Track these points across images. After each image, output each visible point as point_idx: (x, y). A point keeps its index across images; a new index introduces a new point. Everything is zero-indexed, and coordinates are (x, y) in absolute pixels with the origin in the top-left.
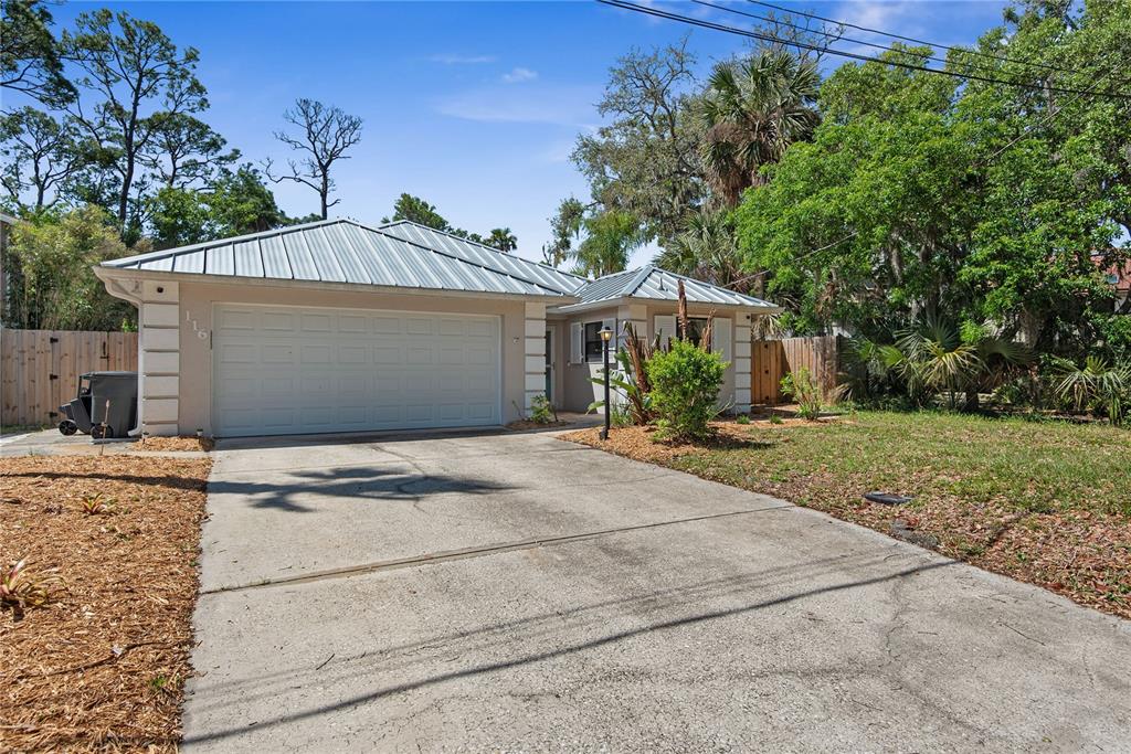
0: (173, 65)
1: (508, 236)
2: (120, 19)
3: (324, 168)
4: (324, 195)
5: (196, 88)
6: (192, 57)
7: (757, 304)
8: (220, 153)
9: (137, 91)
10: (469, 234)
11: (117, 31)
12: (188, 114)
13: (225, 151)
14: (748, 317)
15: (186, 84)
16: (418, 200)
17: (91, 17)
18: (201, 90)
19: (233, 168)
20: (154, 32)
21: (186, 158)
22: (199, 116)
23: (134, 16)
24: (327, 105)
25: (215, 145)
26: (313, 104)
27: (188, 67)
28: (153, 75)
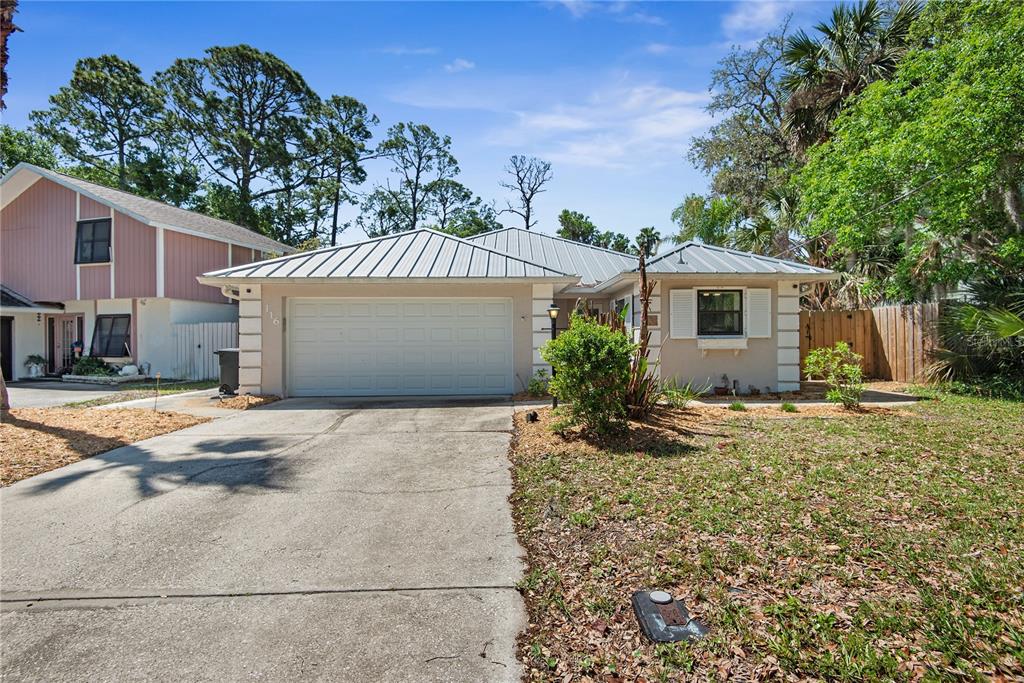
0: (439, 149)
1: (653, 232)
2: (410, 127)
3: (528, 201)
4: (527, 219)
5: (452, 161)
6: (447, 142)
7: (806, 271)
8: (471, 201)
9: (418, 169)
10: (615, 234)
11: (408, 135)
12: (451, 179)
13: (473, 199)
14: (795, 286)
15: (447, 160)
16: (575, 213)
17: (394, 130)
18: (455, 162)
19: (477, 209)
20: (426, 130)
21: (453, 207)
22: (456, 179)
23: (417, 123)
24: (529, 156)
25: (467, 196)
26: (519, 158)
27: (446, 149)
28: (430, 158)
